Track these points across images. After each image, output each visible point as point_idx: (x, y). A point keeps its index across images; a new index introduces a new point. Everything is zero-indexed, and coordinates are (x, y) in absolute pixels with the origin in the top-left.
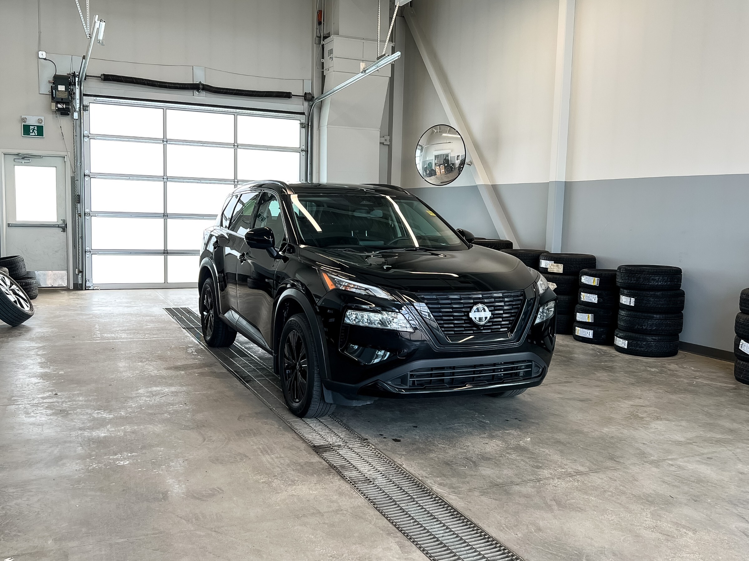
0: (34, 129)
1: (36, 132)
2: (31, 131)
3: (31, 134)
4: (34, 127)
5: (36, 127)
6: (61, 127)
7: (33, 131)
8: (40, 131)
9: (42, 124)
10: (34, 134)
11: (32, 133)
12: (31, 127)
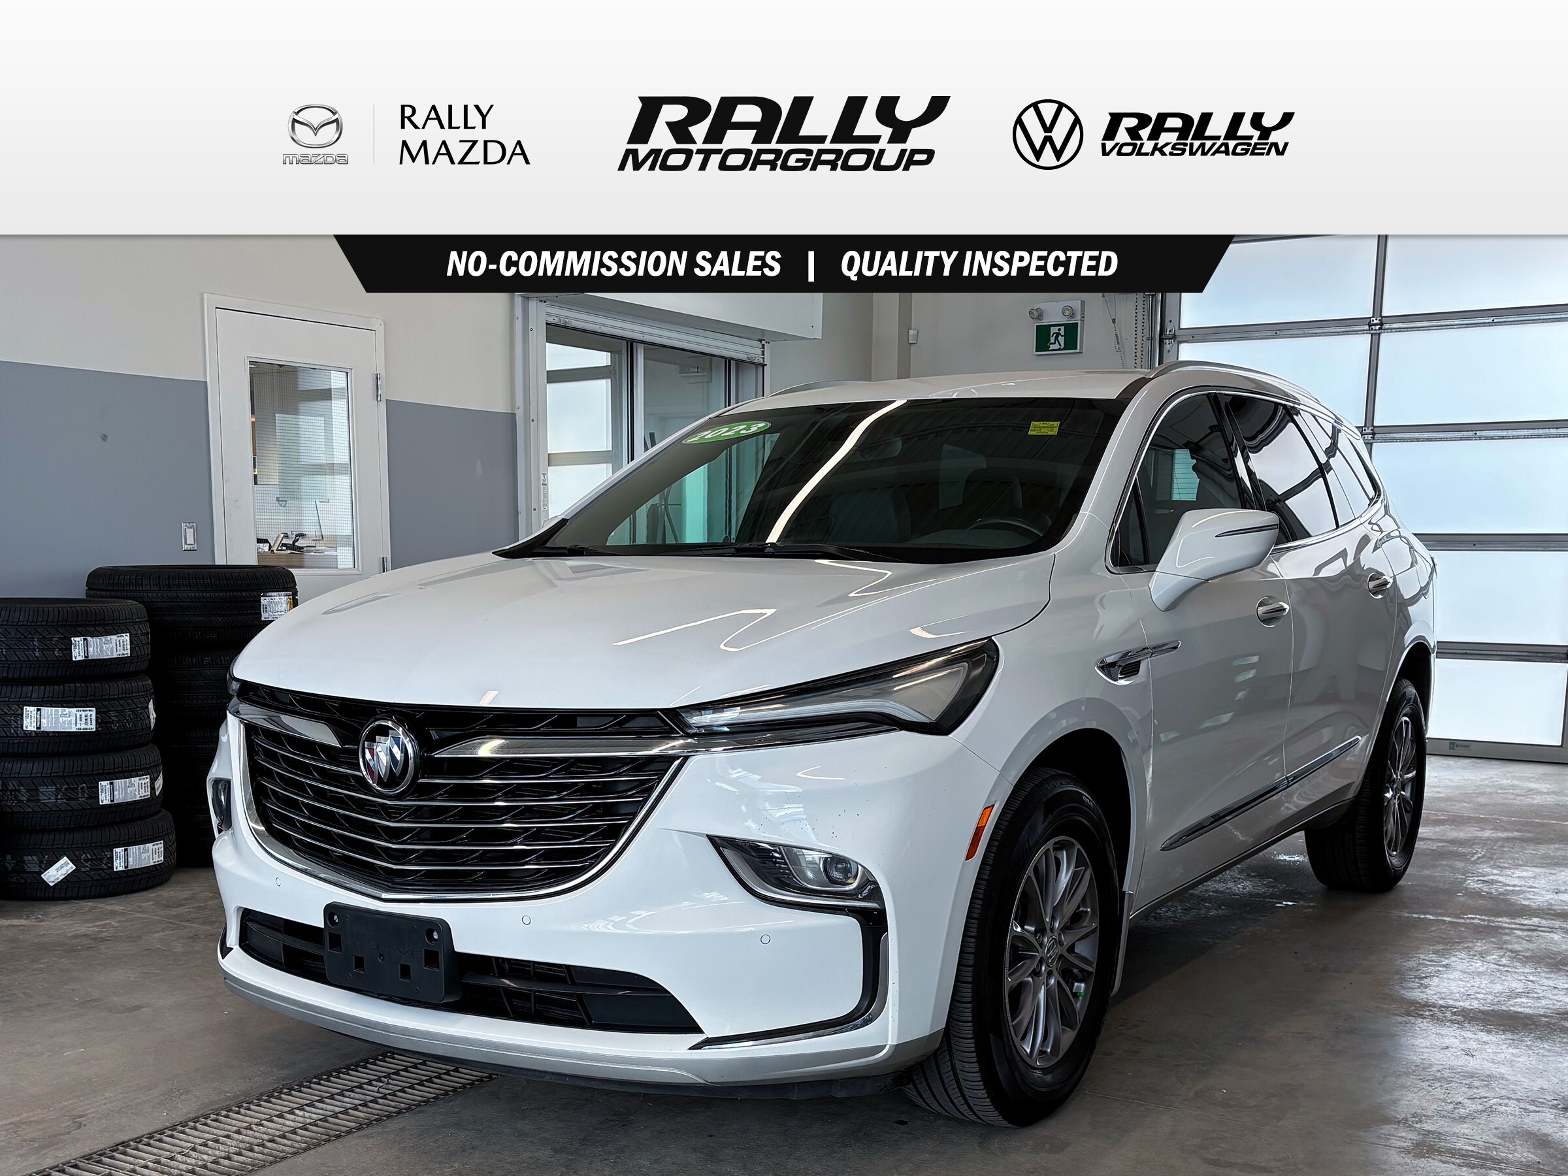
0: (1058, 334)
1: (1061, 339)
2: (1052, 340)
3: (1052, 347)
4: (1059, 330)
5: (1062, 328)
6: (1114, 321)
7: (1056, 338)
8: (1071, 335)
9: (1077, 319)
10: (1058, 347)
11: (1055, 343)
12: (1053, 330)
